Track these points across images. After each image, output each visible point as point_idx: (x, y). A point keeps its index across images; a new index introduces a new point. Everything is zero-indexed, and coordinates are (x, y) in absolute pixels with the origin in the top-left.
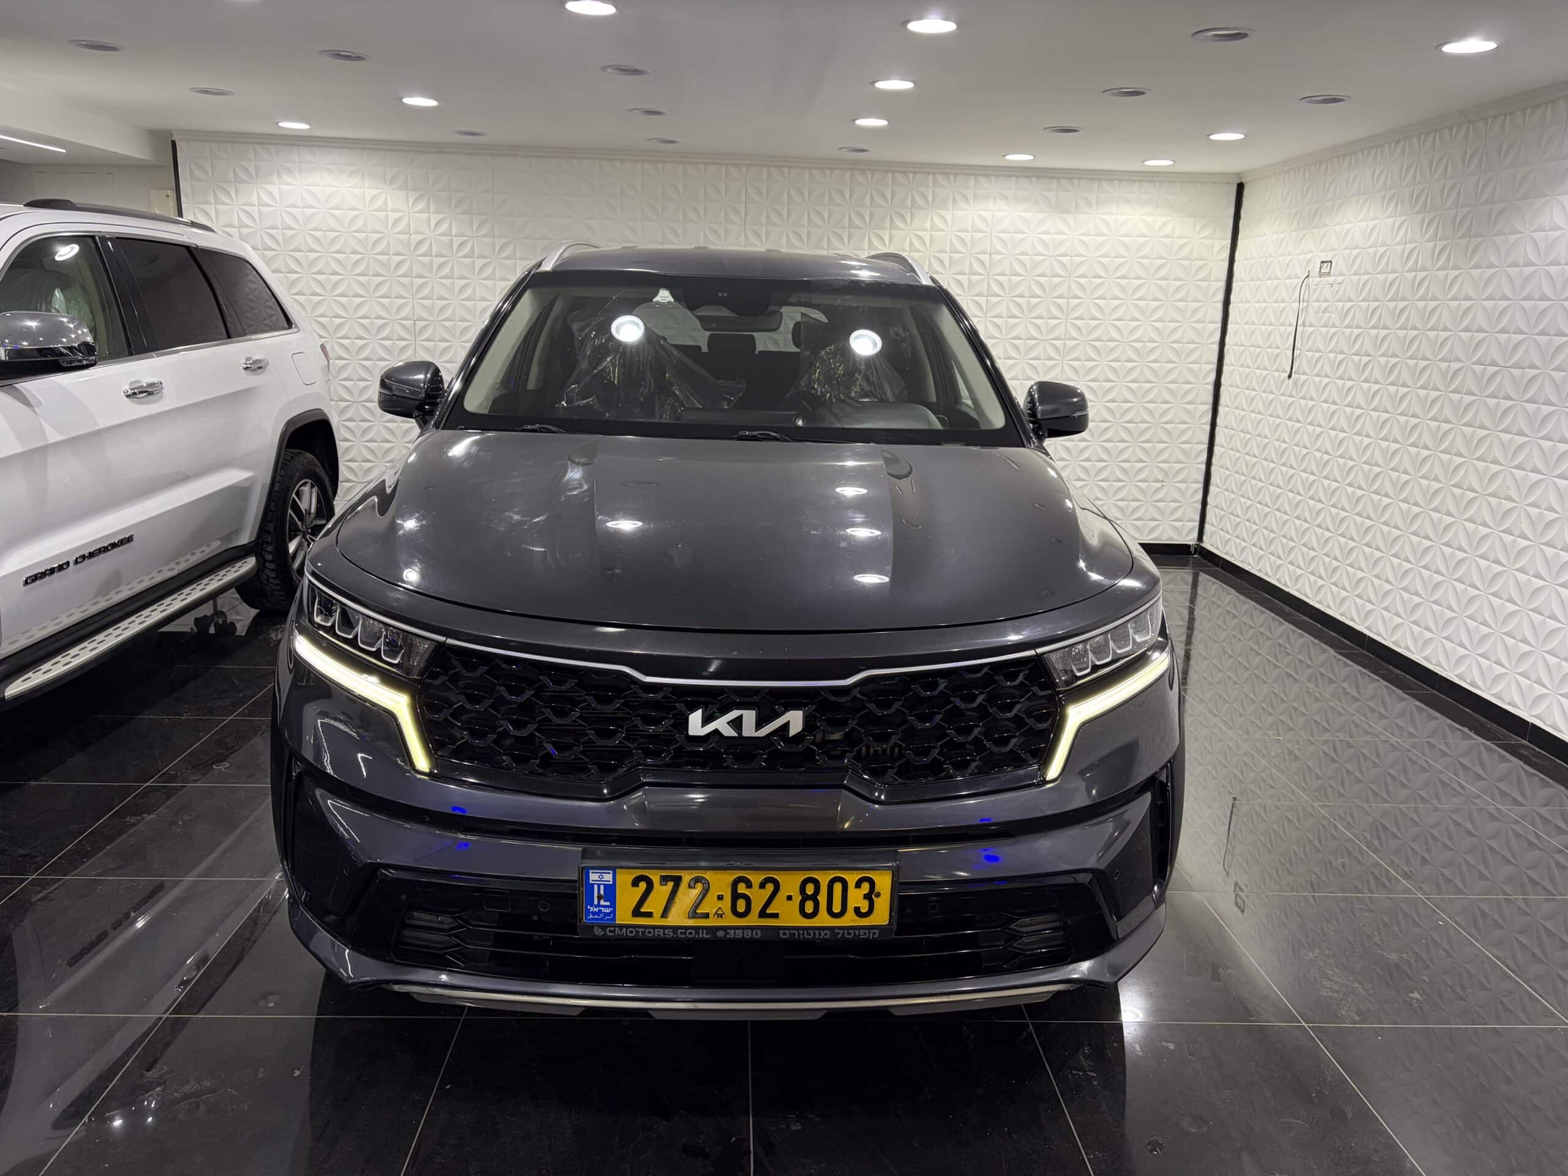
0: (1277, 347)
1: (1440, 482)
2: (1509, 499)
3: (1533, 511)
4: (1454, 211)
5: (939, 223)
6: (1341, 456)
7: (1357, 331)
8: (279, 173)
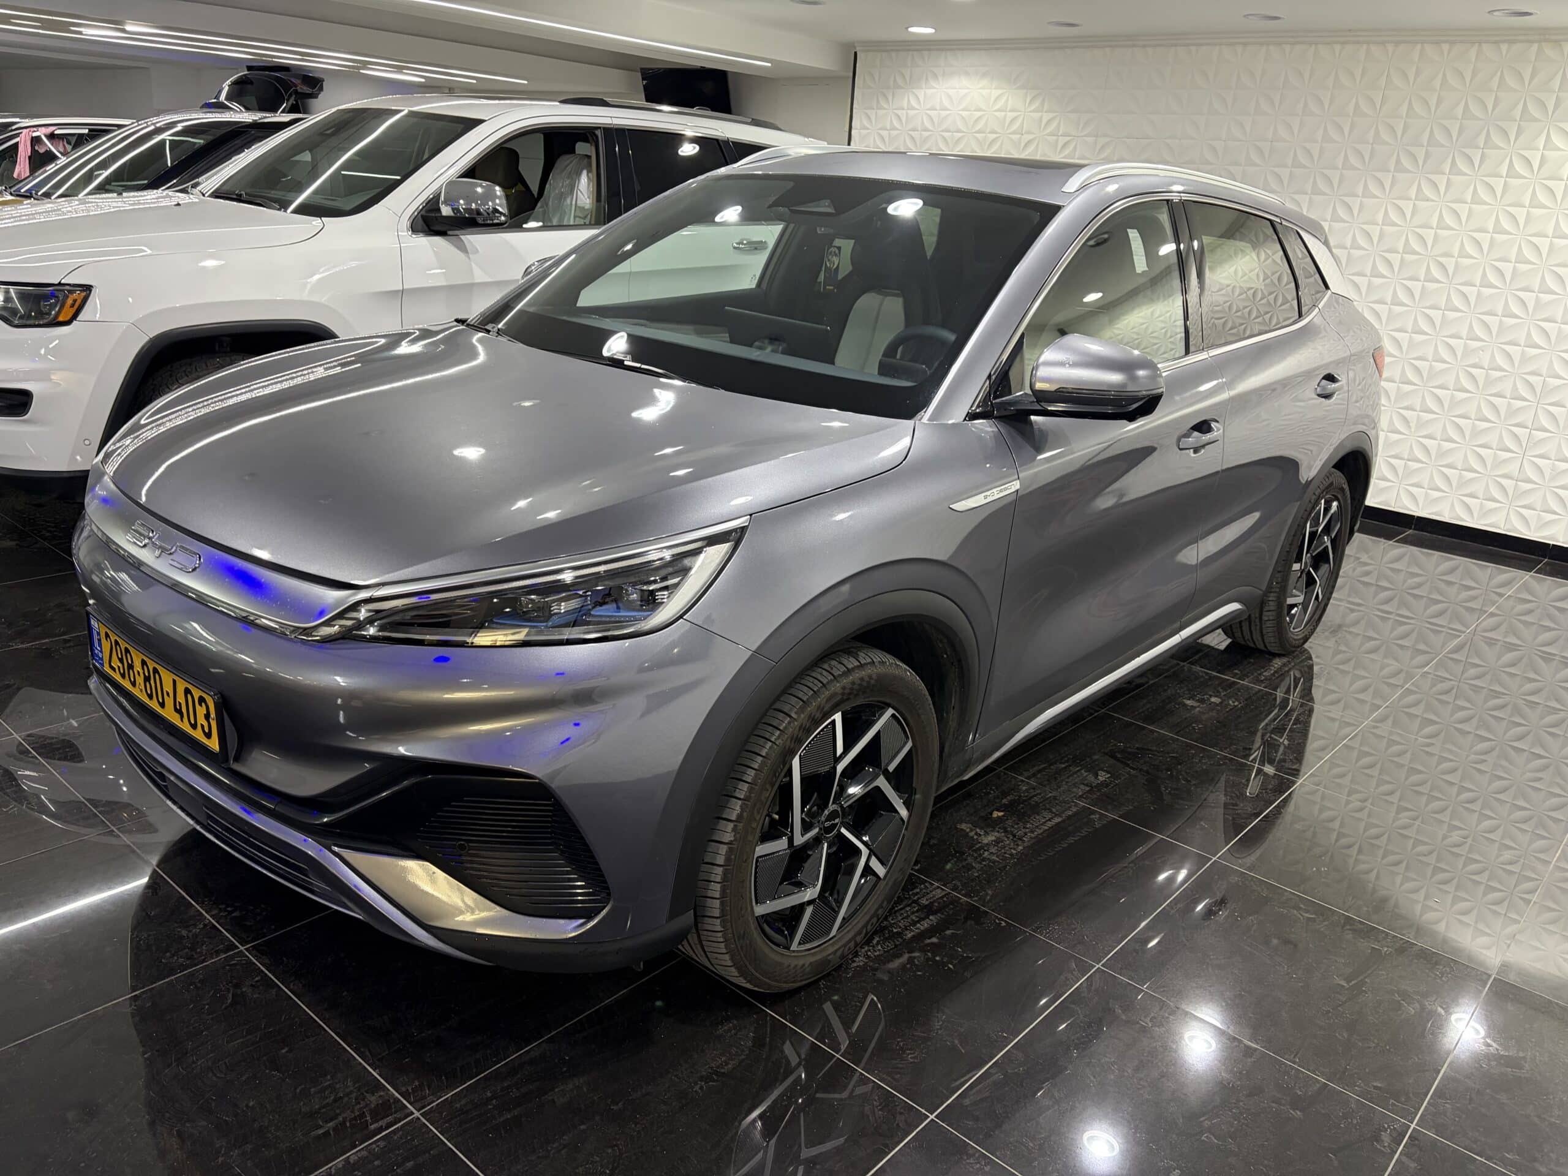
8: (927, 79)
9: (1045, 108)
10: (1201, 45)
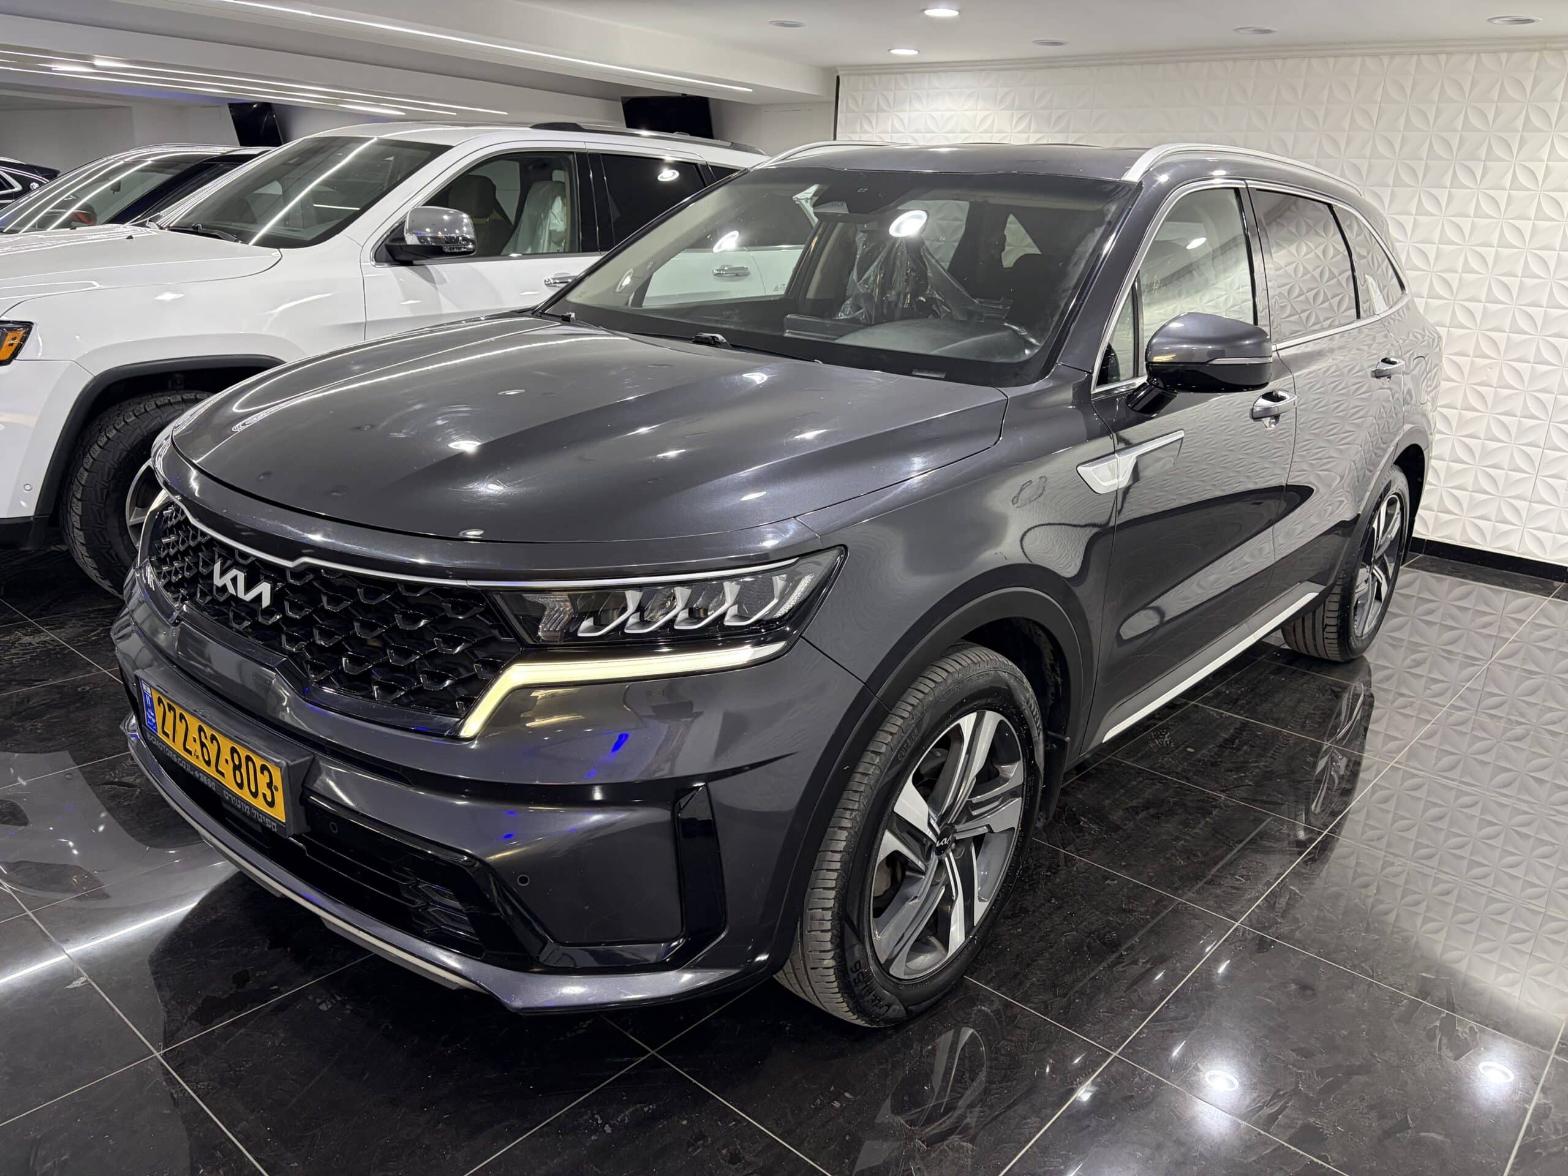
8: (910, 101)
10: (1191, 61)
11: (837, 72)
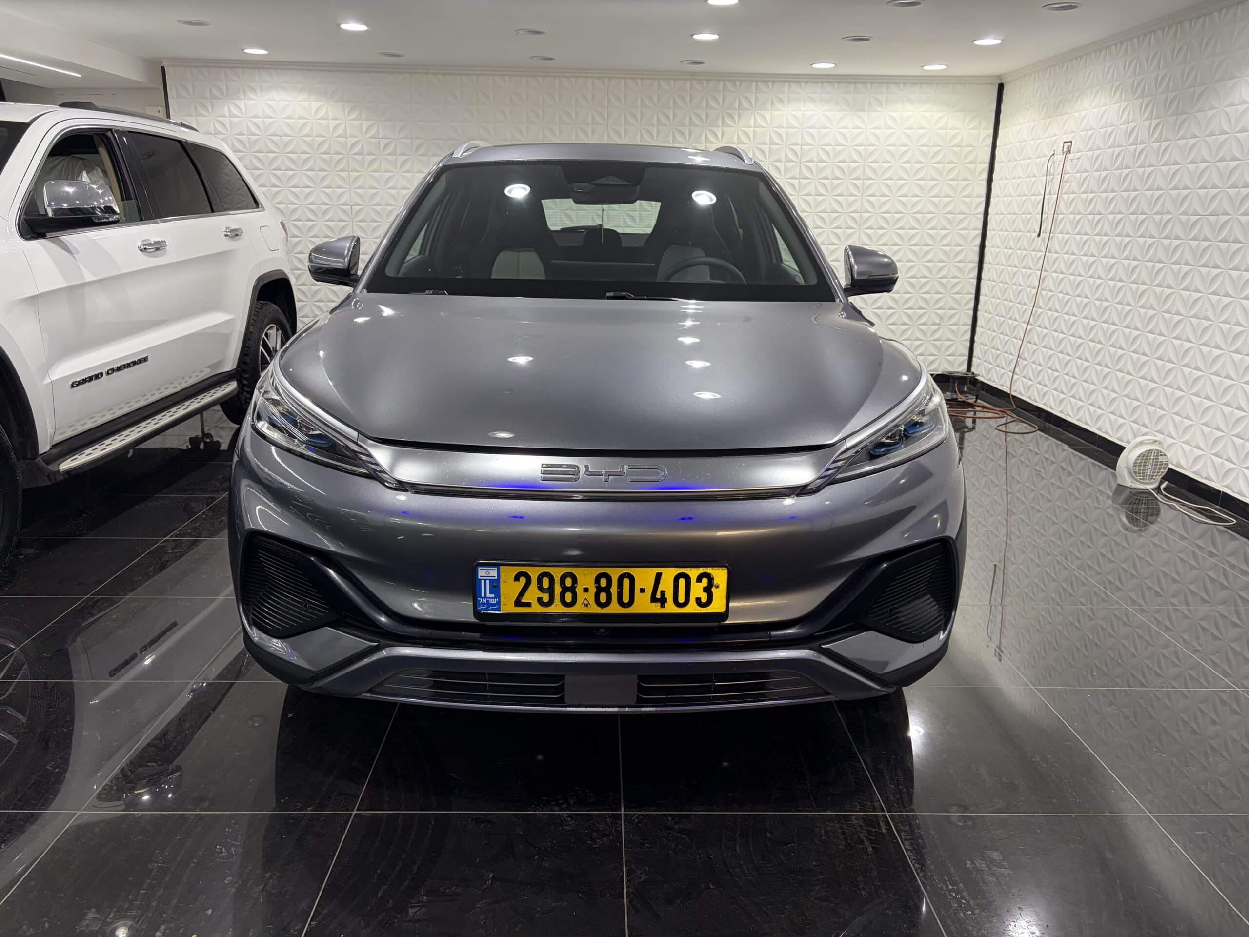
0: (1030, 213)
1: (1155, 309)
2: (1207, 318)
3: (1225, 327)
4: (1164, 96)
5: (760, 121)
6: (1079, 296)
7: (1091, 196)
8: (244, 91)
9: (363, 118)
10: (479, 75)
11: (162, 62)
